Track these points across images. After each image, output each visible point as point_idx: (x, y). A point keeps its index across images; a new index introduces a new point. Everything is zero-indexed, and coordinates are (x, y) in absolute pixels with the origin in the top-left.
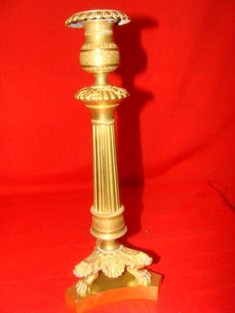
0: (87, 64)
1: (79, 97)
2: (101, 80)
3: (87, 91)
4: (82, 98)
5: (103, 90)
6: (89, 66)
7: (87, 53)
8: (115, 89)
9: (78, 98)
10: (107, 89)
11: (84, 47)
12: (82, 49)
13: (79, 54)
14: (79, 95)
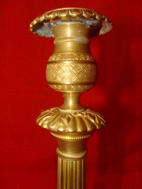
0: (55, 81)
1: (42, 124)
2: (71, 102)
3: (54, 116)
4: (45, 127)
5: (75, 116)
6: (58, 84)
7: (56, 66)
8: (91, 115)
9: (40, 124)
10: (80, 115)
11: (53, 58)
12: (50, 60)
13: (46, 66)
14: (42, 122)
